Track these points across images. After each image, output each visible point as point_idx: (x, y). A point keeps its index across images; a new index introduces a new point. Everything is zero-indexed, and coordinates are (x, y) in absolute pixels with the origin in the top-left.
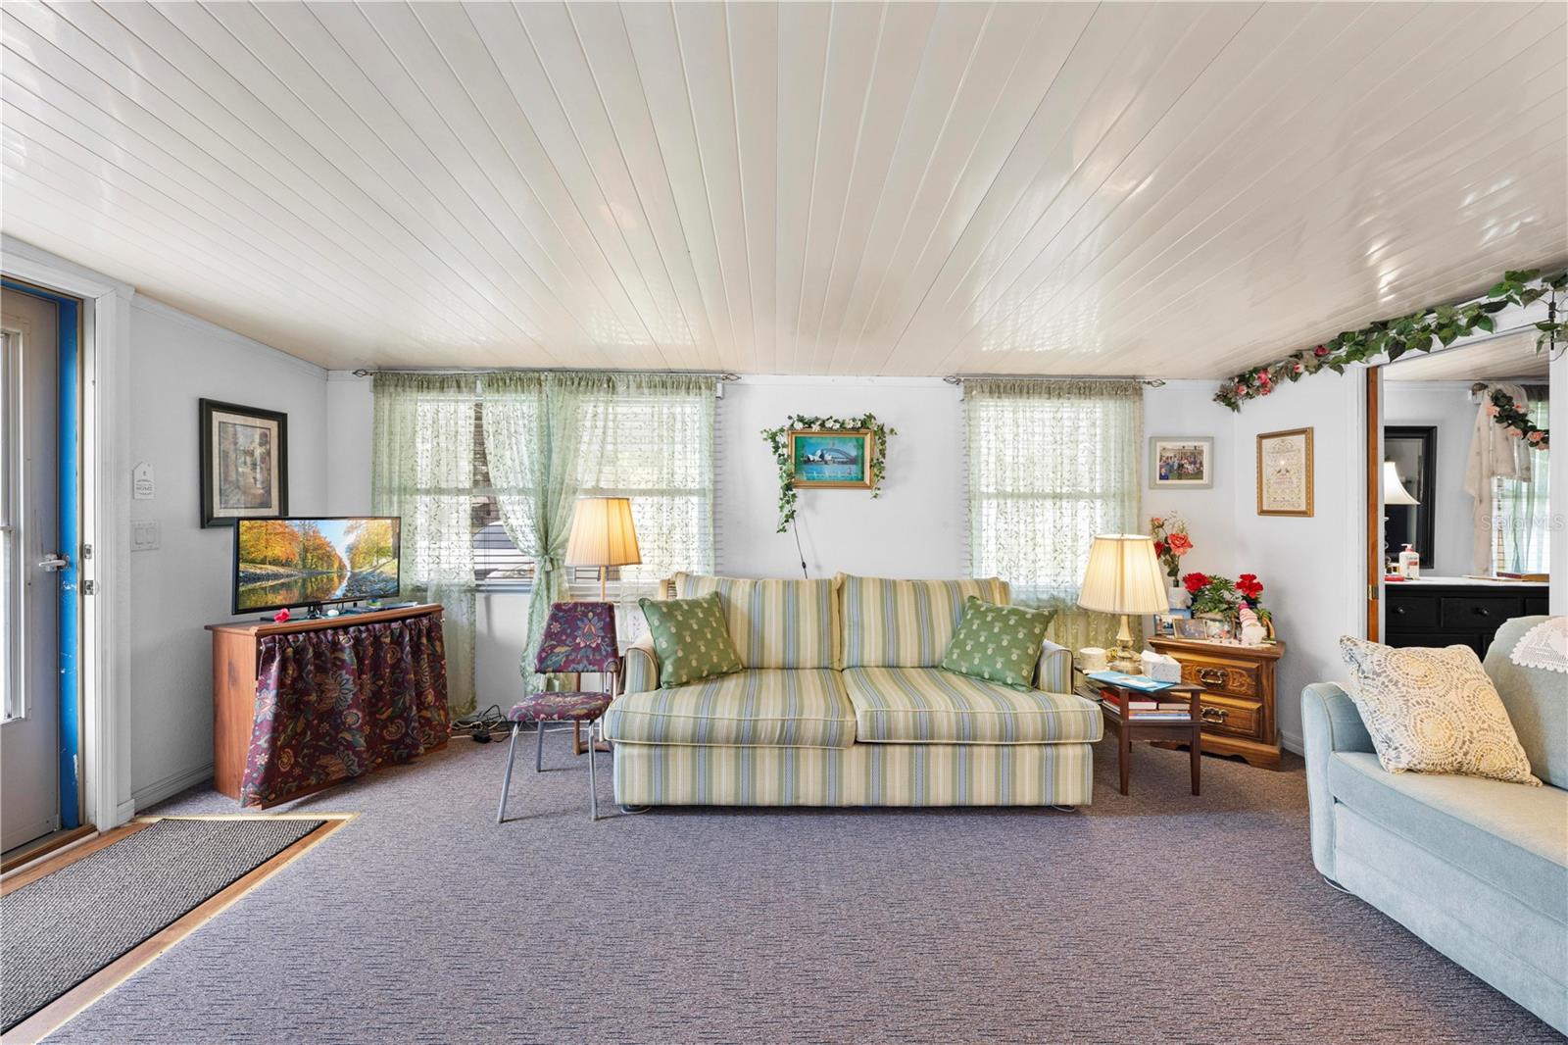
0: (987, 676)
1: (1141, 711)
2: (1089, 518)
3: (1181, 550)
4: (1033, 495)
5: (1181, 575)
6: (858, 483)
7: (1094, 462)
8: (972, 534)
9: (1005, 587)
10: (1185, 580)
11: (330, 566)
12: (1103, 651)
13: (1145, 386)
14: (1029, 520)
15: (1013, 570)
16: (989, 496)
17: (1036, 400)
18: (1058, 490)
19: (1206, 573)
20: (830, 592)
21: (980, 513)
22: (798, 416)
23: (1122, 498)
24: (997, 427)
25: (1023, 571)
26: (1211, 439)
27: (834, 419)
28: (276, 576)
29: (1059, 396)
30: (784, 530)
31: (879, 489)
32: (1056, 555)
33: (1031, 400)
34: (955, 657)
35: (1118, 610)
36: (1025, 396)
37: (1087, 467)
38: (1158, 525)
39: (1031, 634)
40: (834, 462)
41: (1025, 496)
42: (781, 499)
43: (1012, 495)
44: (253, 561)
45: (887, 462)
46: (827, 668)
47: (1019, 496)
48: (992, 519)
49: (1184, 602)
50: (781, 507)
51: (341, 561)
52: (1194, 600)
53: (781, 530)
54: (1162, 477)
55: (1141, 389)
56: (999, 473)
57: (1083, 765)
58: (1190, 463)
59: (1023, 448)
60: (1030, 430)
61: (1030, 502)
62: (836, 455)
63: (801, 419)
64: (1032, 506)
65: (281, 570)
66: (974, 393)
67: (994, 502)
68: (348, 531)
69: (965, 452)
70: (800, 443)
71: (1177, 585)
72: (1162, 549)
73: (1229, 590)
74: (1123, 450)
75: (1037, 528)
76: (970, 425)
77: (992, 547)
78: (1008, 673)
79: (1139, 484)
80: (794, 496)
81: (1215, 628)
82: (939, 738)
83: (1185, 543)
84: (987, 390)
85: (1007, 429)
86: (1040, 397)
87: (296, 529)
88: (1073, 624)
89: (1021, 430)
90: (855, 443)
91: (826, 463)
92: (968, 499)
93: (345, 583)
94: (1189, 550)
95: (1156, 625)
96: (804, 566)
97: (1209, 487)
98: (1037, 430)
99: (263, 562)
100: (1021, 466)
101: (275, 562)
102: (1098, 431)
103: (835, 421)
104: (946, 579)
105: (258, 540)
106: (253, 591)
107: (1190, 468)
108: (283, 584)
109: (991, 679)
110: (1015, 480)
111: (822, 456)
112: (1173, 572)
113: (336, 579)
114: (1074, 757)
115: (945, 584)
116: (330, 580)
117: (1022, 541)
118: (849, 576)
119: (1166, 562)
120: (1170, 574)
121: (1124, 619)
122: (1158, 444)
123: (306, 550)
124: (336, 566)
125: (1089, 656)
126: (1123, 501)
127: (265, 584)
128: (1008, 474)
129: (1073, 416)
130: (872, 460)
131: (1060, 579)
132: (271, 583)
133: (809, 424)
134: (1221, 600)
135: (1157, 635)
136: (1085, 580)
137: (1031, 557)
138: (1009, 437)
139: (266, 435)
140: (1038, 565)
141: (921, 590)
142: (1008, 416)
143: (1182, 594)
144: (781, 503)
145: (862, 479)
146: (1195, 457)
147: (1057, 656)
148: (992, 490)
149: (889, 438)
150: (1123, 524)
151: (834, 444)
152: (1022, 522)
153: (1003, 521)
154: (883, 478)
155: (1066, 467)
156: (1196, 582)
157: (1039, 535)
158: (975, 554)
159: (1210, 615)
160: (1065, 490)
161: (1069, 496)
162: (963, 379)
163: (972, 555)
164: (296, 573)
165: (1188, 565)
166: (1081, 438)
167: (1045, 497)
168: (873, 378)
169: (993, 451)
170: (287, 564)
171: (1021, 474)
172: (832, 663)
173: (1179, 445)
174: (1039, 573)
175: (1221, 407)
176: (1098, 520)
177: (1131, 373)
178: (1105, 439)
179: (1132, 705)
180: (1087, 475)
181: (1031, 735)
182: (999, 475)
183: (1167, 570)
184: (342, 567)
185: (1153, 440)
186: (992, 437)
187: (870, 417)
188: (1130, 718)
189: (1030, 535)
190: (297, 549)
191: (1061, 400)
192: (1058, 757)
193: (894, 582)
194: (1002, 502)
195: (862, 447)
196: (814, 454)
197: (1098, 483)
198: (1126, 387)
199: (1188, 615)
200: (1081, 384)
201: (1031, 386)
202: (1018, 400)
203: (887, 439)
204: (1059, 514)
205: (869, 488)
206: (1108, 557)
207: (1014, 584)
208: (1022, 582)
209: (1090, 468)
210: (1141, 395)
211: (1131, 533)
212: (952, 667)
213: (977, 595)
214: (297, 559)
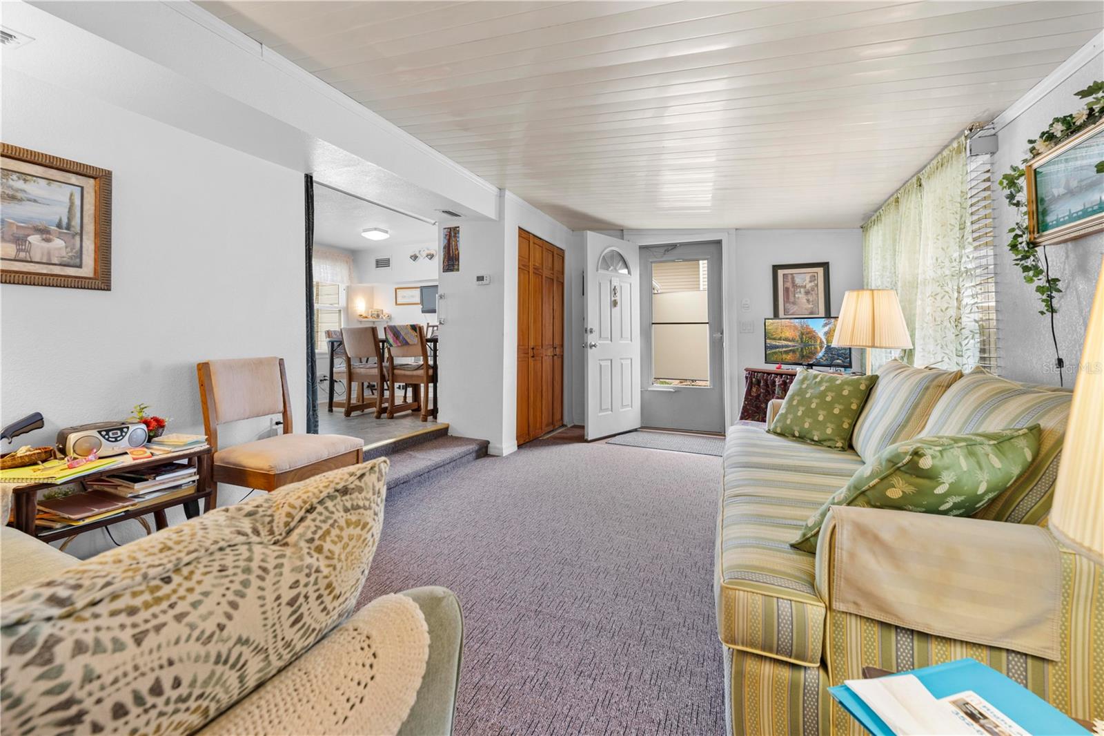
11: (816, 341)
28: (787, 346)
44: (774, 339)
51: (821, 340)
65: (790, 343)
68: (825, 325)
87: (797, 324)
93: (823, 350)
99: (780, 339)
101: (786, 339)
105: (777, 329)
106: (775, 353)
108: (791, 350)
113: (819, 348)
116: (816, 348)
123: (802, 334)
124: (818, 342)
127: (781, 350)
132: (784, 349)
139: (815, 276)
164: (798, 346)
170: (793, 340)
184: (822, 342)
190: (798, 334)
214: (798, 338)
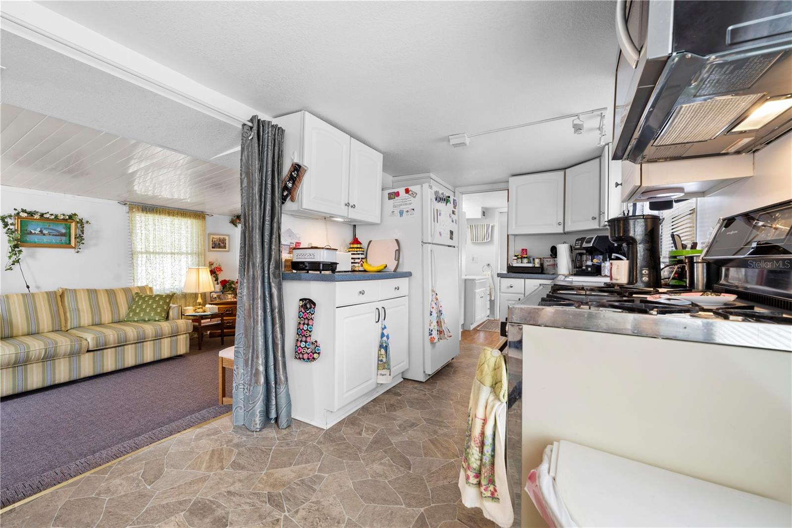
0: (147, 319)
1: (205, 322)
2: (185, 262)
3: (219, 272)
4: (162, 253)
5: (219, 281)
6: (68, 245)
7: (188, 241)
8: (134, 269)
9: (151, 289)
10: (221, 282)
12: (192, 307)
13: (206, 216)
14: (161, 262)
15: (154, 282)
16: (142, 253)
17: (164, 216)
18: (173, 251)
19: (227, 279)
20: (56, 297)
21: (137, 260)
22: (22, 209)
23: (199, 254)
24: (146, 225)
25: (159, 283)
26: (228, 235)
27: (50, 213)
29: (173, 216)
30: (11, 269)
31: (80, 249)
32: (173, 276)
33: (161, 216)
34: (131, 315)
35: (197, 292)
36: (158, 214)
37: (185, 243)
38: (211, 264)
39: (165, 302)
40: (50, 235)
41: (159, 253)
42: (10, 252)
43: (153, 253)
45: (85, 236)
46: (59, 331)
47: (156, 253)
48: (144, 262)
49: (220, 289)
50: (10, 257)
52: (223, 289)
53: (9, 269)
54: (213, 248)
55: (205, 216)
56: (147, 244)
57: (186, 340)
58: (222, 243)
59: (158, 234)
60: (161, 227)
61: (161, 255)
62: (51, 231)
63: (24, 211)
64: (162, 257)
66: (134, 210)
67: (145, 256)
69: (129, 234)
70: (23, 223)
71: (218, 284)
72: (212, 272)
73: (234, 284)
74: (198, 238)
75: (164, 265)
76: (132, 223)
77: (144, 273)
78: (156, 317)
79: (204, 250)
80: (21, 251)
81: (230, 296)
82: (129, 341)
83: (220, 270)
84: (141, 210)
85: (150, 226)
86: (165, 215)
88: (180, 301)
89: (157, 227)
90: (64, 226)
91: (44, 235)
92: (132, 254)
94: (222, 272)
95: (211, 298)
96: (28, 287)
97: (228, 251)
98: (164, 227)
100: (157, 241)
102: (189, 230)
103: (52, 215)
104: (123, 287)
107: (222, 245)
109: (149, 320)
110: (154, 247)
111: (41, 231)
112: (217, 280)
114: (183, 338)
115: (123, 289)
117: (158, 271)
118: (66, 289)
119: (214, 277)
120: (215, 281)
121: (200, 295)
122: (211, 236)
125: (187, 309)
126: (199, 255)
128: (151, 244)
129: (179, 223)
130: (76, 235)
131: (174, 285)
133: (31, 214)
134: (232, 287)
135: (211, 301)
136: (185, 285)
137: (162, 277)
138: (151, 229)
140: (165, 280)
141: (111, 293)
142: (151, 222)
143: (218, 287)
144: (9, 254)
145: (70, 243)
146: (224, 241)
147: (176, 308)
148: (143, 250)
149: (85, 225)
150: (199, 264)
151: (49, 226)
152: (157, 264)
153: (149, 263)
154: (83, 244)
155: (176, 243)
156: (224, 283)
157: (165, 269)
158: (135, 277)
159: (228, 292)
160: (176, 251)
161: (178, 253)
162: (128, 203)
163: (134, 277)
165: (221, 277)
166: (182, 232)
167: (168, 253)
168: (75, 196)
169: (144, 235)
171: (157, 244)
172: (61, 328)
173: (218, 237)
174: (165, 283)
175: (232, 226)
176: (190, 262)
177: (201, 210)
178: (192, 233)
179: (202, 321)
180: (185, 246)
181: (167, 334)
182: (147, 245)
183: (214, 279)
185: (209, 234)
186: (143, 229)
187: (75, 215)
188: (202, 325)
189: (161, 269)
191: (174, 217)
192: (177, 339)
193: (96, 290)
194: (148, 255)
195: (70, 229)
196: (35, 230)
197: (189, 249)
198: (199, 215)
199: (221, 293)
200: (182, 212)
201: (161, 210)
202: (155, 215)
203: (85, 226)
204: (173, 261)
205: (75, 248)
206: (193, 275)
207: (154, 288)
208: (158, 287)
209: (186, 244)
210: (205, 219)
211: (202, 266)
212: (130, 319)
213: (139, 292)
